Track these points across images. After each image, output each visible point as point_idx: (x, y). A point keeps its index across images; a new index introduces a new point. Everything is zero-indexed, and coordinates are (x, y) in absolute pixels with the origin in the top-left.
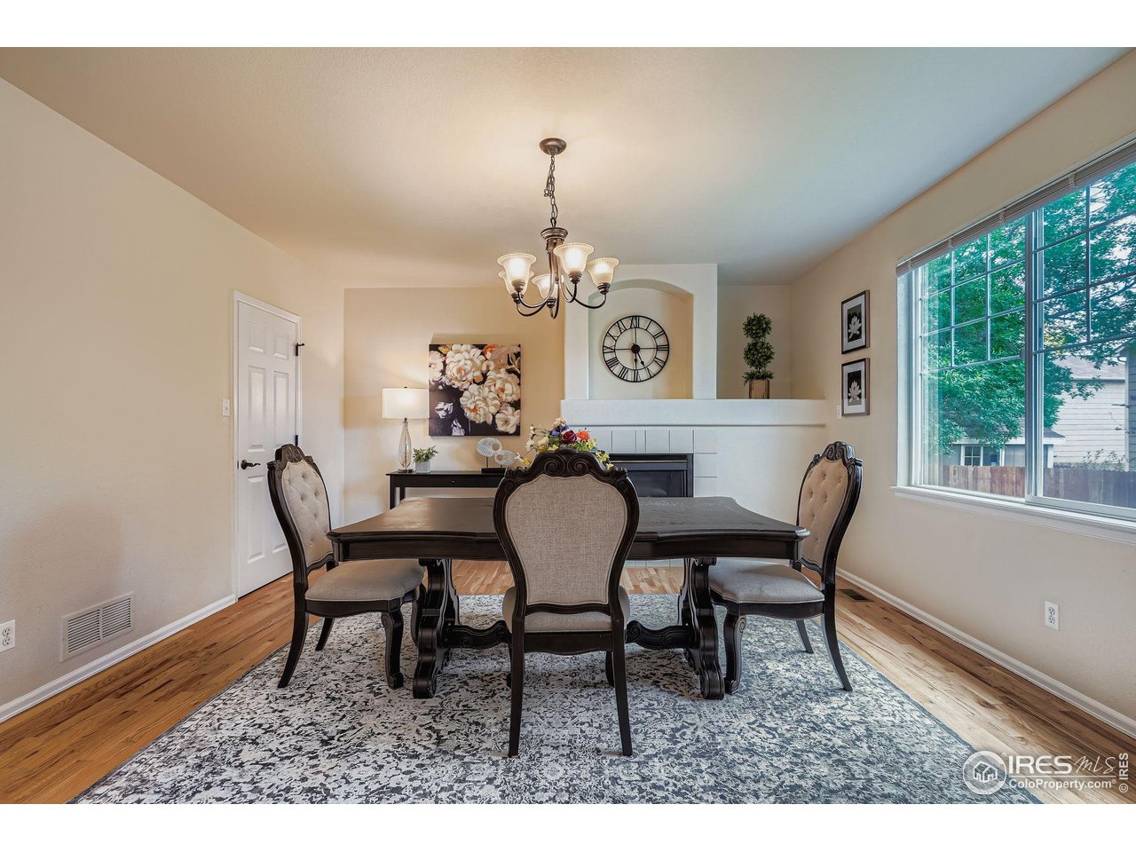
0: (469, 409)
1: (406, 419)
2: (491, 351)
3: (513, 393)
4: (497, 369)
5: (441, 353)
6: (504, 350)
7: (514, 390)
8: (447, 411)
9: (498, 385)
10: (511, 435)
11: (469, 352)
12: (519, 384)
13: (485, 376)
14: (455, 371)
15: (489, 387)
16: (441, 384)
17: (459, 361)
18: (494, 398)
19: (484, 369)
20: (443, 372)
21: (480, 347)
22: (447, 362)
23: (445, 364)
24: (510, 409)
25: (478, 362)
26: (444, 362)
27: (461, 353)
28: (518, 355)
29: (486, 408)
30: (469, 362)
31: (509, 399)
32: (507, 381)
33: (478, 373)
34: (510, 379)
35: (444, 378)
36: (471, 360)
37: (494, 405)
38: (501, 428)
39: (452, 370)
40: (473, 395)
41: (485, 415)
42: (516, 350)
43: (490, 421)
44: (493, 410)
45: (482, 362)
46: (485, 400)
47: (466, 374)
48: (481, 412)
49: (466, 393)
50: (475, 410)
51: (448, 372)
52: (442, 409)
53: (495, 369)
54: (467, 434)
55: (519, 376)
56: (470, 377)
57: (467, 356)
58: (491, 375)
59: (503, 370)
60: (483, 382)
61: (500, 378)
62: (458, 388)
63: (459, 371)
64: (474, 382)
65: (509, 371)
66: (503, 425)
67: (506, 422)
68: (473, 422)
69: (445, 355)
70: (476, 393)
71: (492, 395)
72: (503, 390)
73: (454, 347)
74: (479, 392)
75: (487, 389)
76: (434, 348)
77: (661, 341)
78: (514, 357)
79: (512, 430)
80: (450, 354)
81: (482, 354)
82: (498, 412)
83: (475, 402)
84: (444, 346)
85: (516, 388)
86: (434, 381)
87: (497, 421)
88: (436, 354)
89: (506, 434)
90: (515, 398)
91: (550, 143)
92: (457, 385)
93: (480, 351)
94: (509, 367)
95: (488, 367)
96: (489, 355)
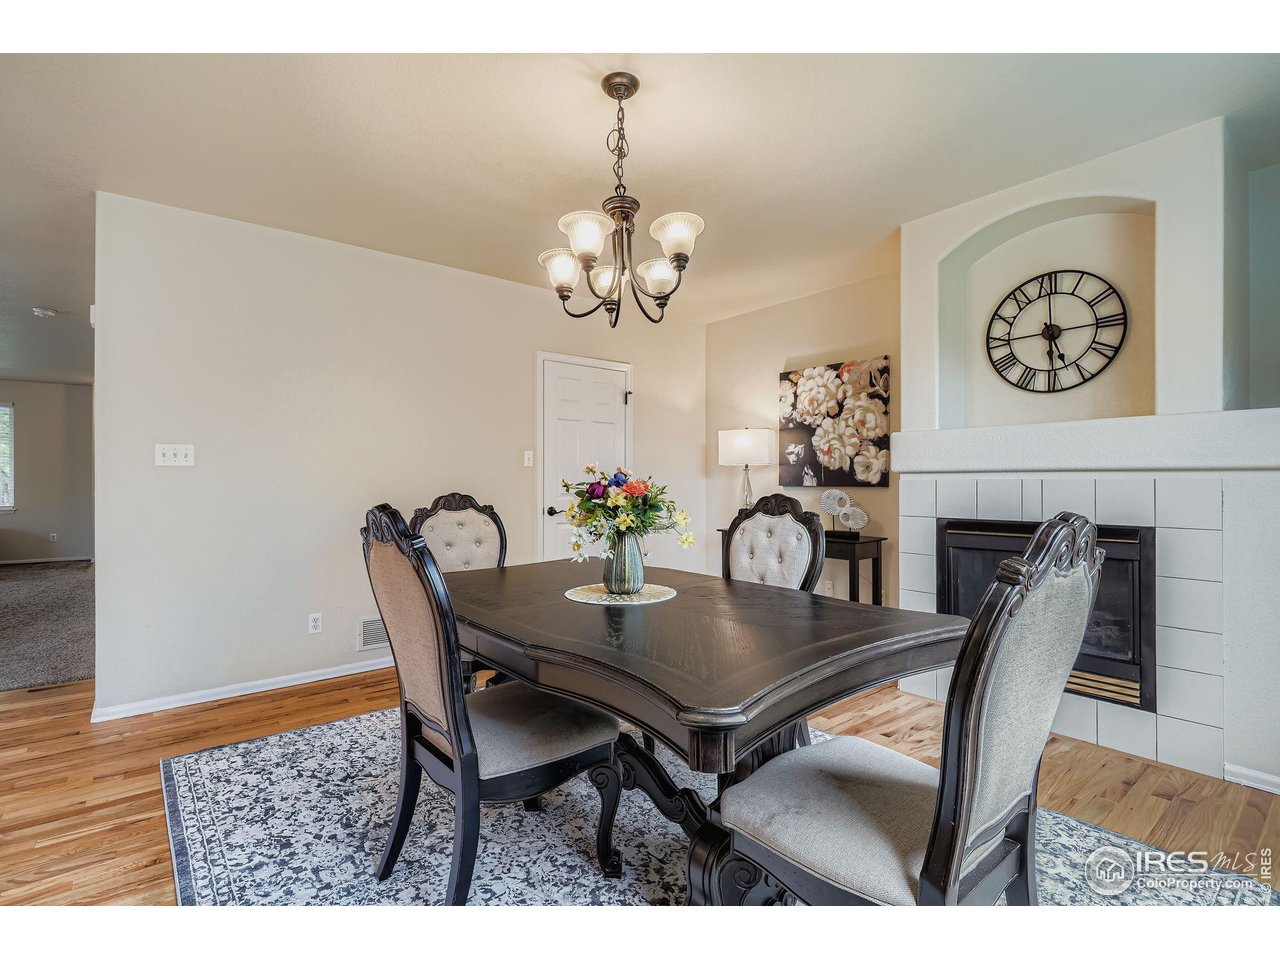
0: (822, 451)
1: (747, 466)
2: (848, 371)
3: (876, 427)
4: (856, 395)
5: (792, 381)
6: (864, 367)
7: (878, 421)
8: (798, 455)
9: (857, 417)
10: (874, 486)
11: (822, 376)
12: (886, 413)
13: (841, 406)
14: (806, 403)
15: (846, 420)
16: (792, 421)
17: (811, 390)
18: (853, 435)
19: (840, 396)
20: (794, 406)
21: (835, 367)
22: (798, 393)
23: (796, 396)
24: (873, 449)
25: (833, 388)
26: (795, 393)
27: (813, 378)
28: (885, 371)
29: (842, 449)
30: (822, 390)
31: (872, 435)
32: (867, 410)
33: (833, 403)
34: (872, 407)
35: (795, 413)
36: (825, 386)
37: (852, 445)
38: (860, 476)
39: (804, 403)
40: (826, 432)
41: (841, 457)
42: (882, 364)
43: (846, 467)
44: (850, 451)
45: (838, 387)
46: (840, 438)
47: (819, 405)
48: (836, 455)
49: (819, 431)
50: (829, 452)
51: (799, 406)
52: (793, 453)
53: (853, 395)
54: (819, 484)
55: (886, 401)
56: (823, 409)
57: (819, 381)
58: (849, 403)
59: (863, 395)
60: (838, 415)
61: (860, 407)
62: (810, 425)
63: (811, 402)
64: (828, 415)
65: (872, 396)
66: (863, 472)
67: (868, 468)
68: (827, 469)
69: (796, 384)
70: (831, 430)
71: (850, 431)
72: (863, 423)
73: (806, 373)
74: (834, 428)
75: (843, 423)
76: (785, 376)
77: (1109, 308)
78: (878, 375)
79: (875, 478)
80: (801, 381)
81: (838, 376)
82: (857, 454)
83: (829, 442)
84: (795, 372)
85: (882, 419)
86: (784, 418)
87: (856, 467)
88: (787, 384)
89: (867, 484)
90: (879, 433)
92: (809, 420)
93: (835, 373)
94: (871, 390)
95: (845, 393)
96: (846, 377)
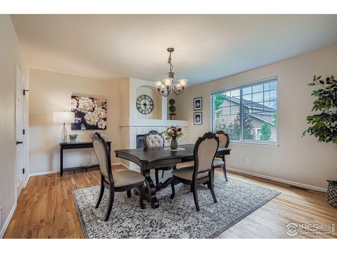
0: (88, 120)
1: (64, 123)
2: (96, 101)
3: (104, 115)
4: (98, 107)
5: (76, 99)
6: (101, 101)
7: (104, 114)
8: (79, 121)
9: (98, 113)
10: (103, 129)
11: (88, 100)
12: (106, 112)
13: (94, 109)
14: (82, 106)
15: (95, 113)
16: (77, 111)
17: (84, 103)
18: (97, 117)
19: (93, 106)
20: (77, 106)
21: (92, 99)
22: (79, 103)
23: (78, 104)
24: (103, 121)
26: (78, 103)
27: (85, 100)
28: (105, 103)
29: (94, 120)
30: (88, 104)
31: (103, 117)
32: (102, 111)
33: (91, 108)
34: (103, 111)
35: (78, 108)
36: (89, 103)
37: (97, 119)
38: (99, 127)
39: (81, 106)
40: (89, 115)
41: (94, 122)
42: (105, 101)
43: (96, 124)
44: (97, 121)
45: (93, 104)
46: (94, 117)
47: (87, 108)
48: (92, 121)
49: (86, 115)
50: (90, 120)
51: (79, 107)
52: (77, 120)
53: (97, 107)
54: (87, 129)
55: (106, 110)
56: (88, 109)
57: (87, 101)
58: (96, 109)
59: (100, 107)
60: (93, 111)
61: (99, 110)
62: (83, 113)
63: (84, 106)
64: (90, 111)
65: (103, 108)
66: (100, 126)
67: (102, 125)
68: (89, 125)
69: (78, 100)
70: (91, 115)
71: (96, 116)
72: (100, 114)
73: (82, 98)
74: (92, 115)
75: (94, 114)
76: (73, 97)
77: (151, 103)
78: (104, 103)
79: (104, 128)
80: (80, 100)
81: (93, 101)
82: (99, 122)
83: (90, 118)
84: (78, 97)
85: (105, 114)
86: (73, 109)
87: (98, 125)
88: (74, 100)
89: (101, 129)
90: (105, 117)
91: (170, 49)
92: (83, 111)
93: (92, 100)
94: (103, 107)
95: (95, 106)
96: (95, 102)
